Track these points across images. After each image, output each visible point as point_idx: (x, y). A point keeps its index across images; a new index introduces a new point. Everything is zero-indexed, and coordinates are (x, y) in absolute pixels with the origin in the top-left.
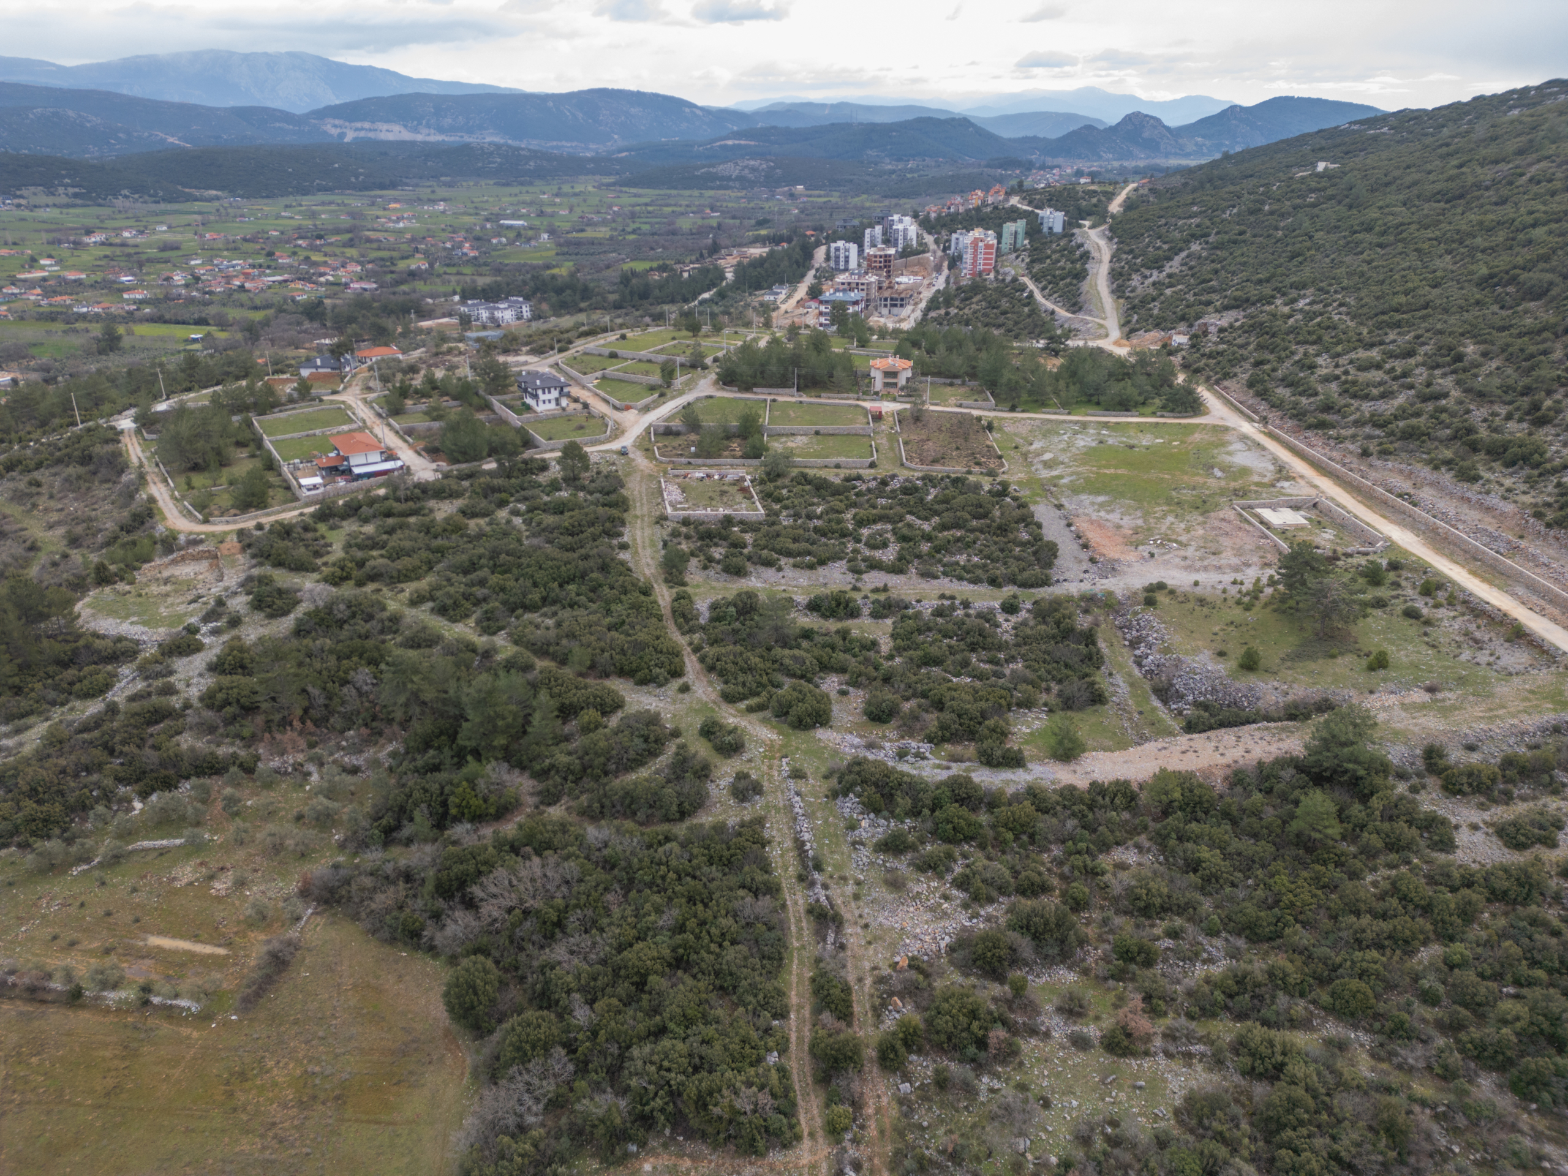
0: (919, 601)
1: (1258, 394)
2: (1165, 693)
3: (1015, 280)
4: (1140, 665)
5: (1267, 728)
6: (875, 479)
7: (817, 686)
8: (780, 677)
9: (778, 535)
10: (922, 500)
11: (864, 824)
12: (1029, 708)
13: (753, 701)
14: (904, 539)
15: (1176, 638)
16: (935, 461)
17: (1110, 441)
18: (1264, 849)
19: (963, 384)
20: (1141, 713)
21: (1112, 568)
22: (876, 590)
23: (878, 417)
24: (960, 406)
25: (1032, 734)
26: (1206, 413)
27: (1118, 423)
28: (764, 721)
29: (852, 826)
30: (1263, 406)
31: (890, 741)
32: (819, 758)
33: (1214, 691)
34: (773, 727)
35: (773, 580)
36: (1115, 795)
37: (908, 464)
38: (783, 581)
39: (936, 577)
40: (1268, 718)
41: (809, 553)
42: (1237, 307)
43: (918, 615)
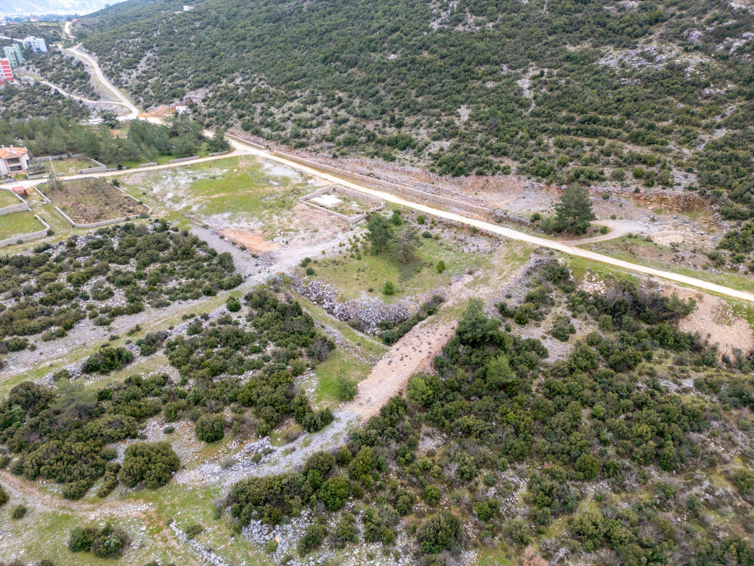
0: (171, 328)
1: (254, 133)
2: (359, 326)
3: (37, 84)
4: (332, 313)
5: (425, 325)
6: (61, 244)
7: (144, 437)
8: (110, 447)
9: (12, 319)
10: (112, 249)
11: (278, 539)
12: (301, 374)
13: (99, 486)
14: (122, 284)
15: (342, 290)
16: (98, 218)
17: (199, 177)
18: (488, 401)
19: (69, 157)
20: (359, 345)
21: (270, 259)
22: (131, 333)
23: (25, 194)
24: (81, 173)
25: (317, 391)
26: (234, 149)
27: (192, 165)
28: (123, 497)
29: (272, 549)
30: (261, 140)
31: (236, 451)
32: (198, 503)
33: (383, 314)
34: (137, 498)
35: (32, 360)
36: (398, 409)
37: (77, 225)
38: (43, 357)
39: (168, 305)
40: (420, 319)
41: (51, 324)
42: (202, 86)
43: (180, 341)
